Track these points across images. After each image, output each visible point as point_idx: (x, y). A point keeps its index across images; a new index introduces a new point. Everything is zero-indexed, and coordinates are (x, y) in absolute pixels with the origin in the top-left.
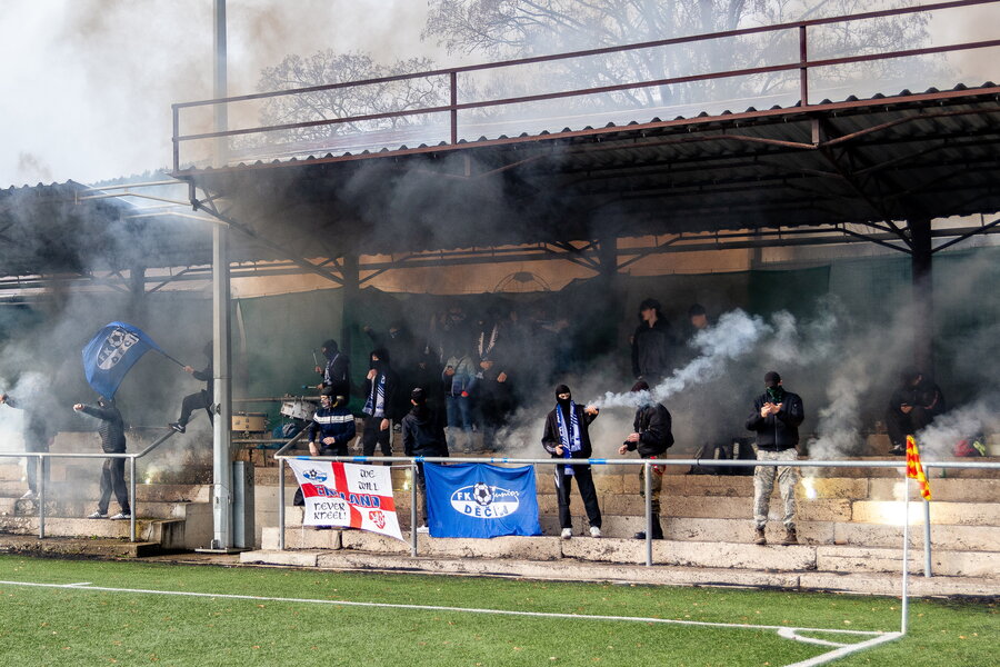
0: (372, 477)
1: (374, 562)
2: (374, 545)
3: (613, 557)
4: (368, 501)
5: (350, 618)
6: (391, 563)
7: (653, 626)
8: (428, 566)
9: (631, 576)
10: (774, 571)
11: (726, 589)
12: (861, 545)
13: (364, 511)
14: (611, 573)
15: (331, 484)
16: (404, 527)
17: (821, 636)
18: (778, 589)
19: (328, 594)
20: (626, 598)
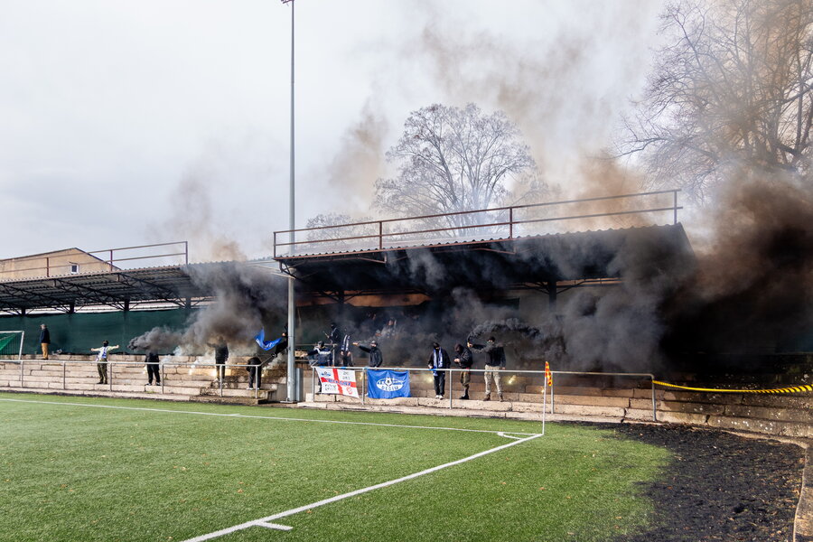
0: (348, 375)
1: (348, 406)
2: (348, 400)
3: (438, 405)
4: (345, 383)
5: (339, 428)
6: (355, 407)
7: (452, 431)
8: (368, 408)
9: (444, 412)
10: (497, 411)
11: (479, 417)
12: (528, 402)
13: (344, 388)
14: (437, 411)
15: (332, 377)
16: (360, 394)
17: (513, 435)
18: (498, 417)
19: (330, 418)
20: (442, 421)
